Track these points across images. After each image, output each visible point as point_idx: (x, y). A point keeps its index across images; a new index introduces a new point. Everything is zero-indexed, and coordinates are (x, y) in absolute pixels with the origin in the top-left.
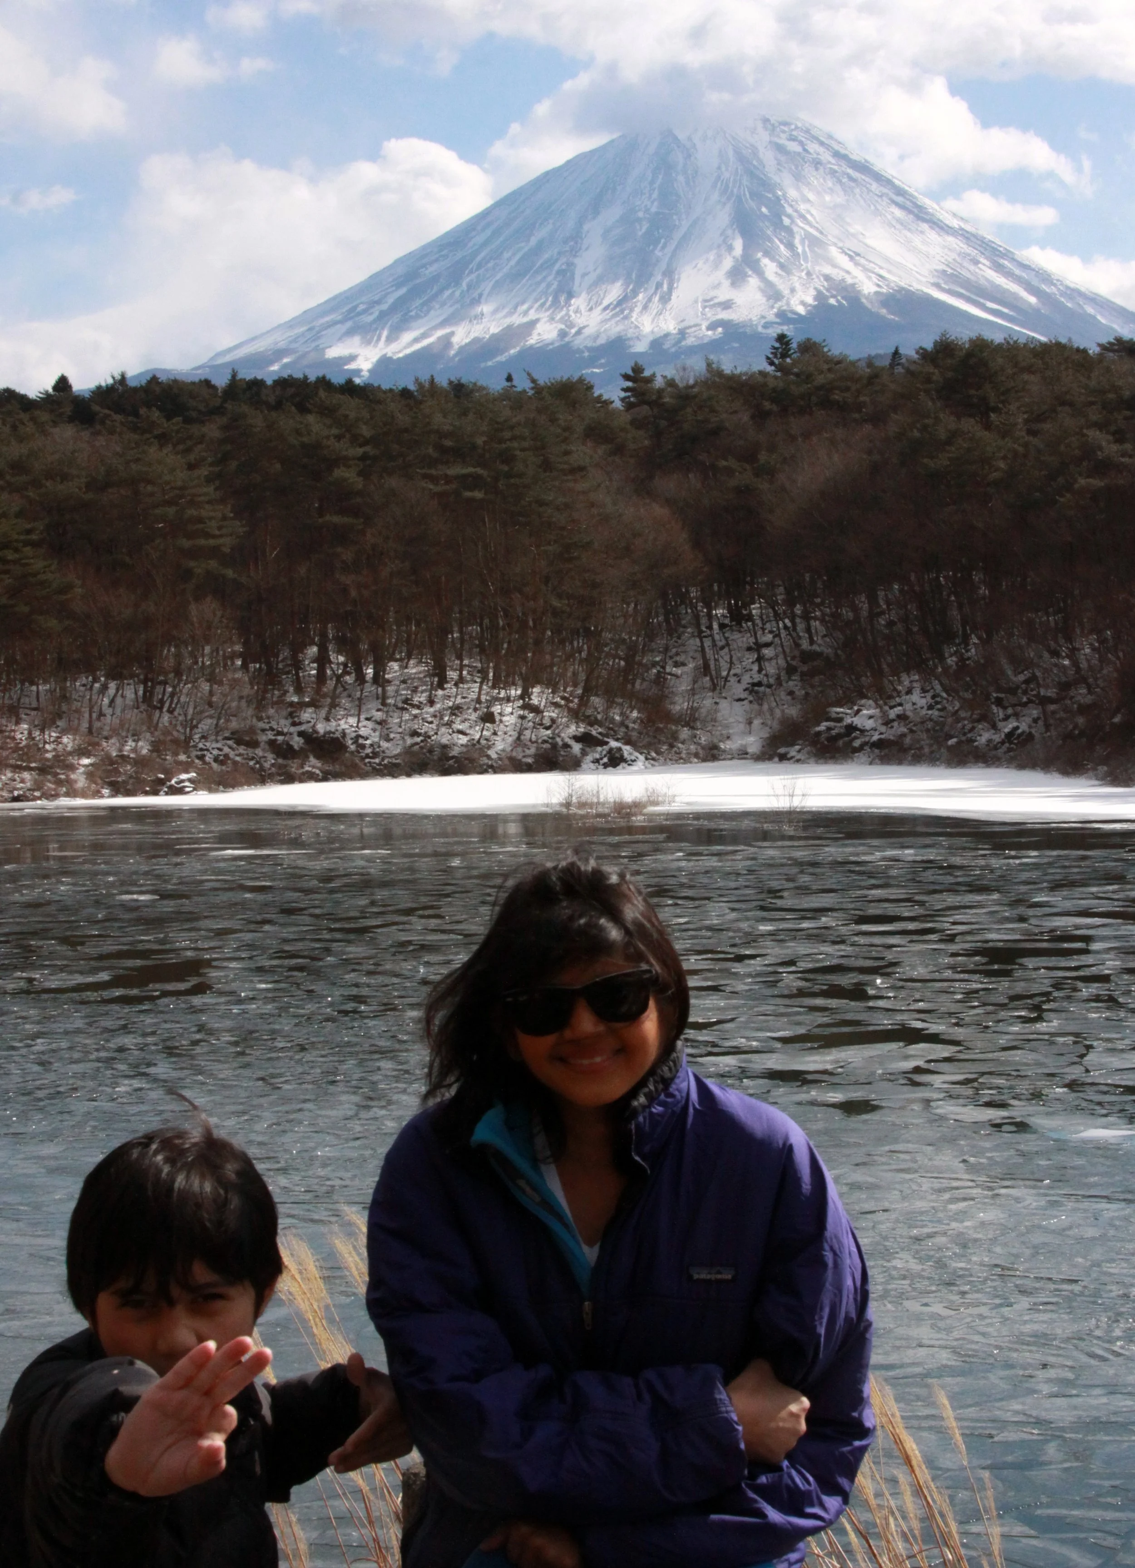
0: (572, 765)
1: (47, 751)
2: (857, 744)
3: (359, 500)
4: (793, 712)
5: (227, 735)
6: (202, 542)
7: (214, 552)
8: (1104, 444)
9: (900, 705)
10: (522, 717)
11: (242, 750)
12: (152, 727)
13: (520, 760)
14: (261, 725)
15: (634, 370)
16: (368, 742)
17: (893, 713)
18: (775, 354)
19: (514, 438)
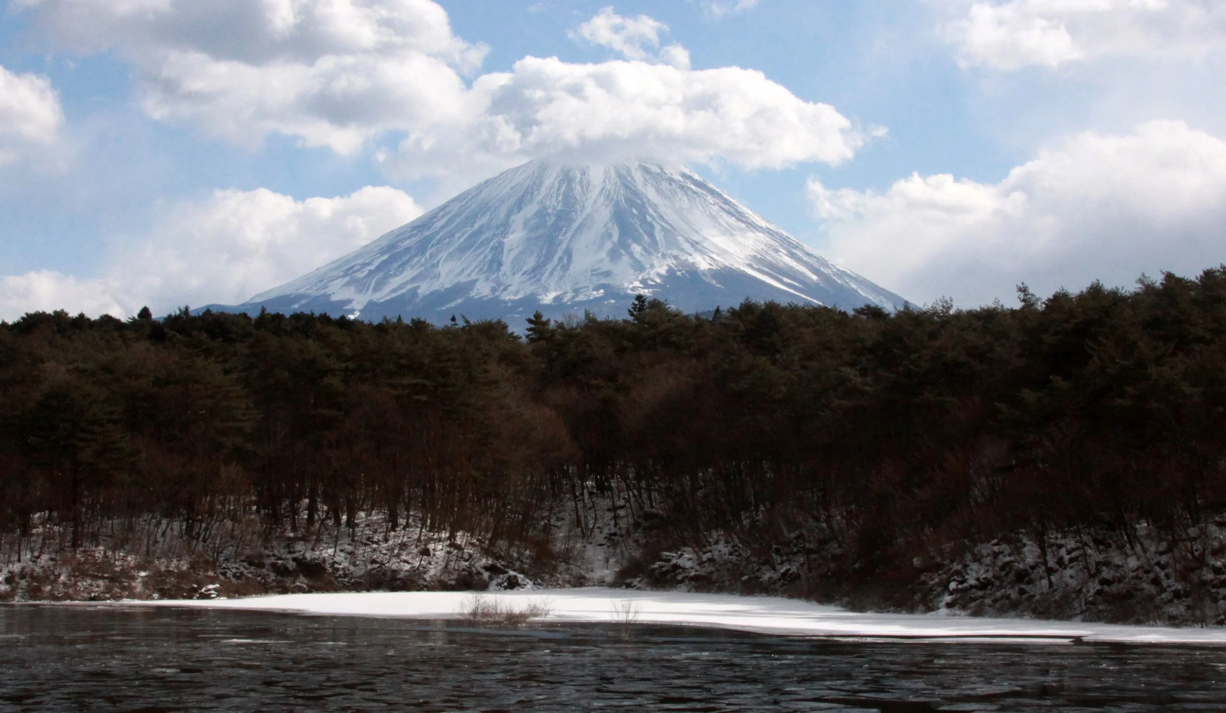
0: (482, 587)
1: (116, 566)
2: (679, 577)
3: (341, 399)
4: (637, 554)
5: (243, 558)
6: (231, 424)
7: (240, 432)
8: (852, 376)
9: (710, 551)
10: (449, 553)
11: (252, 569)
12: (191, 552)
13: (446, 583)
14: (267, 552)
15: (535, 316)
16: (341, 566)
17: (705, 557)
18: (634, 309)
19: (449, 360)
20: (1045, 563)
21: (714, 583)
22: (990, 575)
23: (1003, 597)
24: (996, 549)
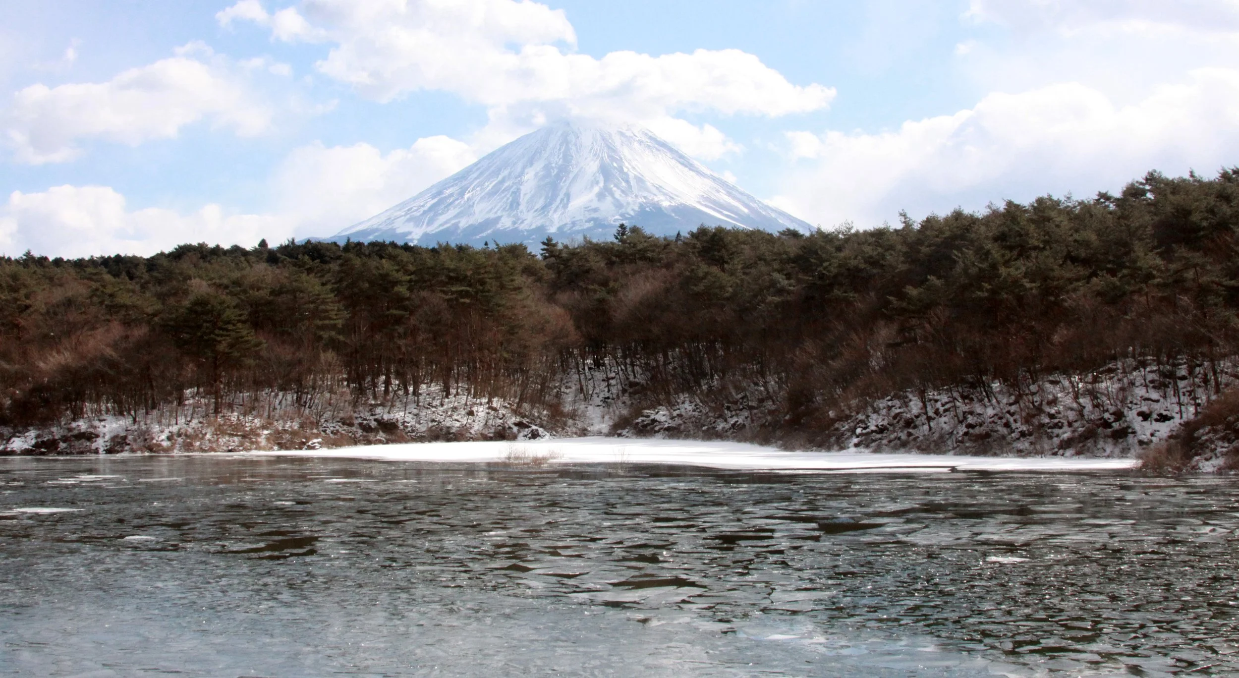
0: (514, 438)
1: (247, 426)
2: (657, 428)
3: (407, 302)
4: (625, 412)
5: (338, 420)
6: (327, 322)
7: (334, 327)
8: (781, 280)
9: (679, 409)
10: (488, 413)
11: (345, 427)
12: (300, 415)
13: (486, 435)
14: (355, 415)
15: (548, 240)
16: (410, 424)
17: (675, 414)
18: (618, 234)
19: (486, 272)
20: (926, 413)
21: (681, 432)
22: (885, 423)
23: (895, 438)
24: (890, 403)
